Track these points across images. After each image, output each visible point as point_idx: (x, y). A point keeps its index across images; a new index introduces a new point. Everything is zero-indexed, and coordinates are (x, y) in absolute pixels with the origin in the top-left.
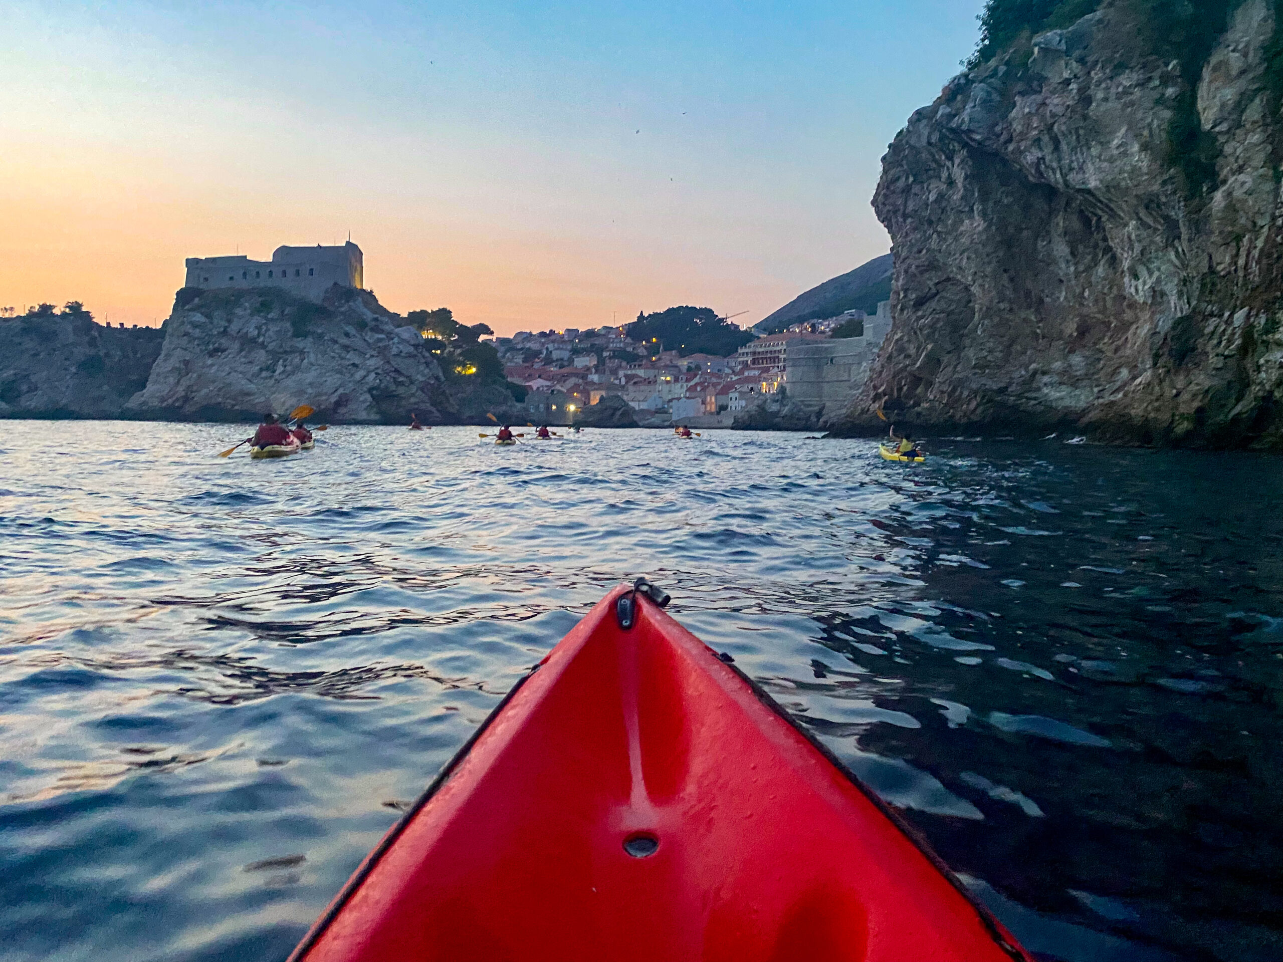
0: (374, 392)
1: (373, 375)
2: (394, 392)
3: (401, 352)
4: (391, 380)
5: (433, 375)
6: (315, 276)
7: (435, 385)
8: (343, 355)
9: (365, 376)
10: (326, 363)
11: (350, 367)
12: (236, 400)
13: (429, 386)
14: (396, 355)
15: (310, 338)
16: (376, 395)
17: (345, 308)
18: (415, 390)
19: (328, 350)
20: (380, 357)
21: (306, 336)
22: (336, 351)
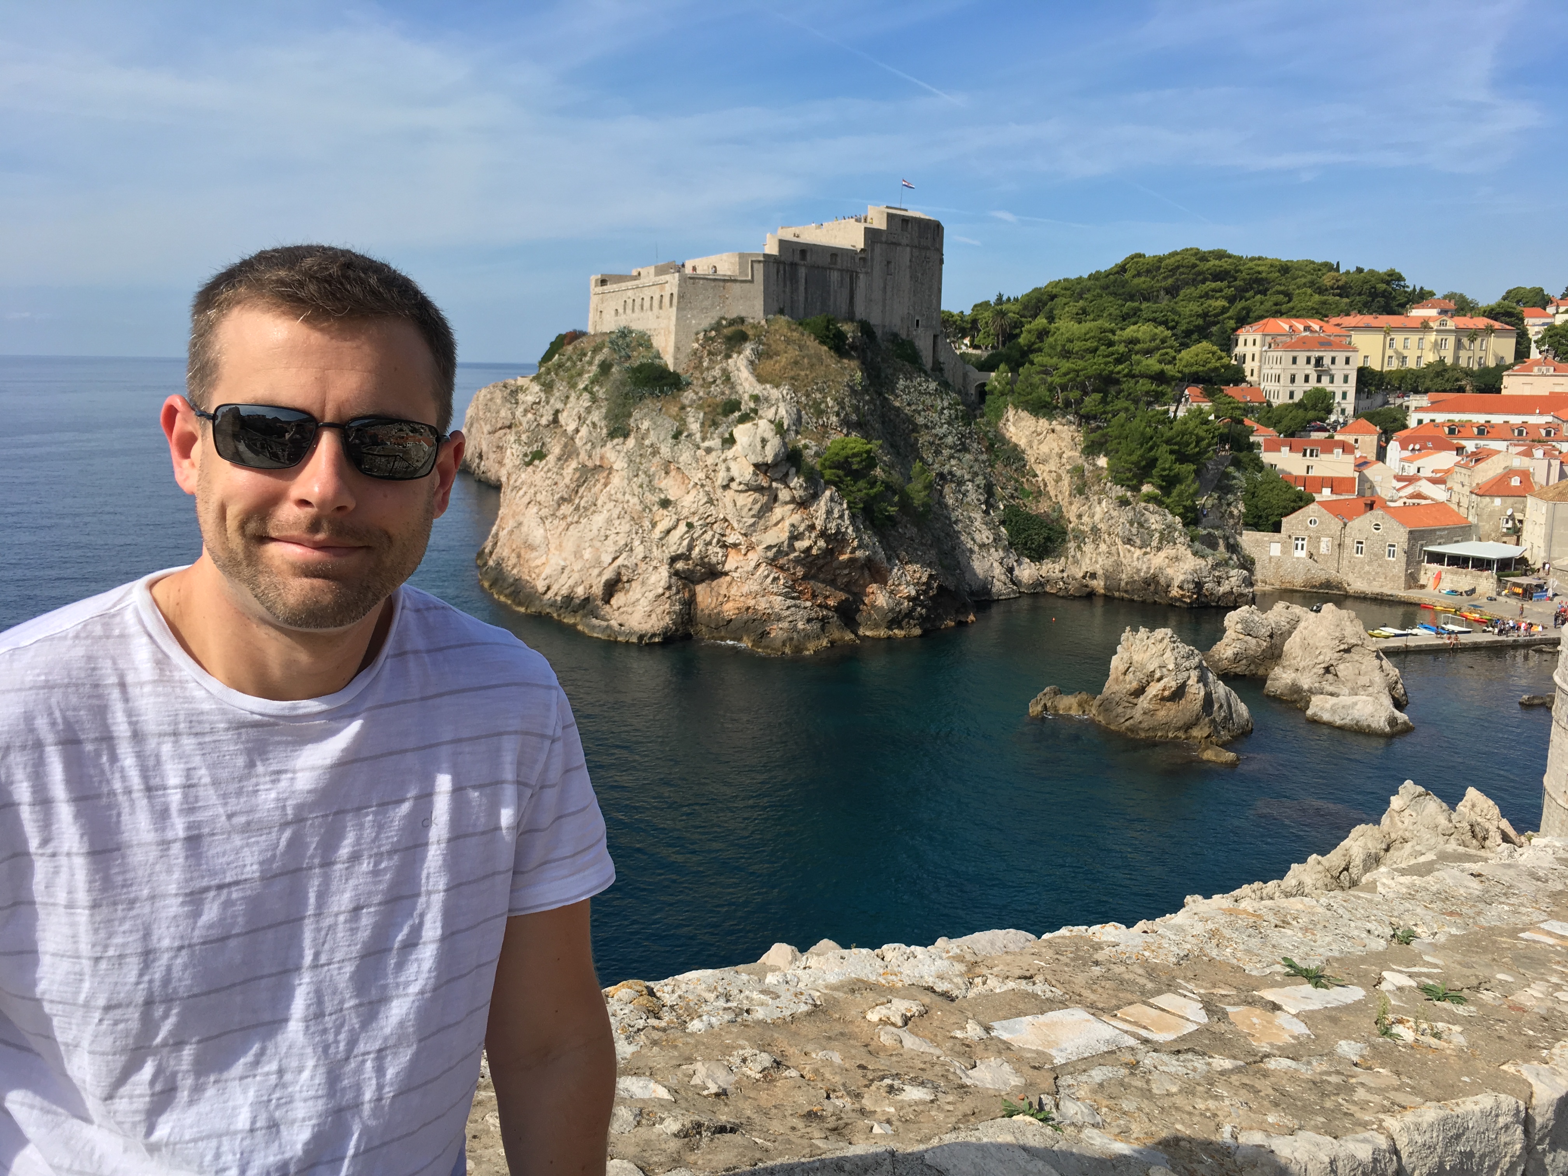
0: (680, 565)
1: (682, 528)
2: (720, 567)
3: (732, 480)
4: (715, 541)
5: (812, 527)
6: (674, 309)
7: (814, 552)
8: (656, 482)
9: (668, 532)
10: (627, 497)
11: (655, 508)
12: (519, 556)
13: (796, 554)
14: (726, 487)
15: (631, 442)
16: (684, 571)
17: (717, 372)
18: (753, 564)
19: (642, 467)
20: (707, 489)
21: (625, 437)
22: (652, 470)
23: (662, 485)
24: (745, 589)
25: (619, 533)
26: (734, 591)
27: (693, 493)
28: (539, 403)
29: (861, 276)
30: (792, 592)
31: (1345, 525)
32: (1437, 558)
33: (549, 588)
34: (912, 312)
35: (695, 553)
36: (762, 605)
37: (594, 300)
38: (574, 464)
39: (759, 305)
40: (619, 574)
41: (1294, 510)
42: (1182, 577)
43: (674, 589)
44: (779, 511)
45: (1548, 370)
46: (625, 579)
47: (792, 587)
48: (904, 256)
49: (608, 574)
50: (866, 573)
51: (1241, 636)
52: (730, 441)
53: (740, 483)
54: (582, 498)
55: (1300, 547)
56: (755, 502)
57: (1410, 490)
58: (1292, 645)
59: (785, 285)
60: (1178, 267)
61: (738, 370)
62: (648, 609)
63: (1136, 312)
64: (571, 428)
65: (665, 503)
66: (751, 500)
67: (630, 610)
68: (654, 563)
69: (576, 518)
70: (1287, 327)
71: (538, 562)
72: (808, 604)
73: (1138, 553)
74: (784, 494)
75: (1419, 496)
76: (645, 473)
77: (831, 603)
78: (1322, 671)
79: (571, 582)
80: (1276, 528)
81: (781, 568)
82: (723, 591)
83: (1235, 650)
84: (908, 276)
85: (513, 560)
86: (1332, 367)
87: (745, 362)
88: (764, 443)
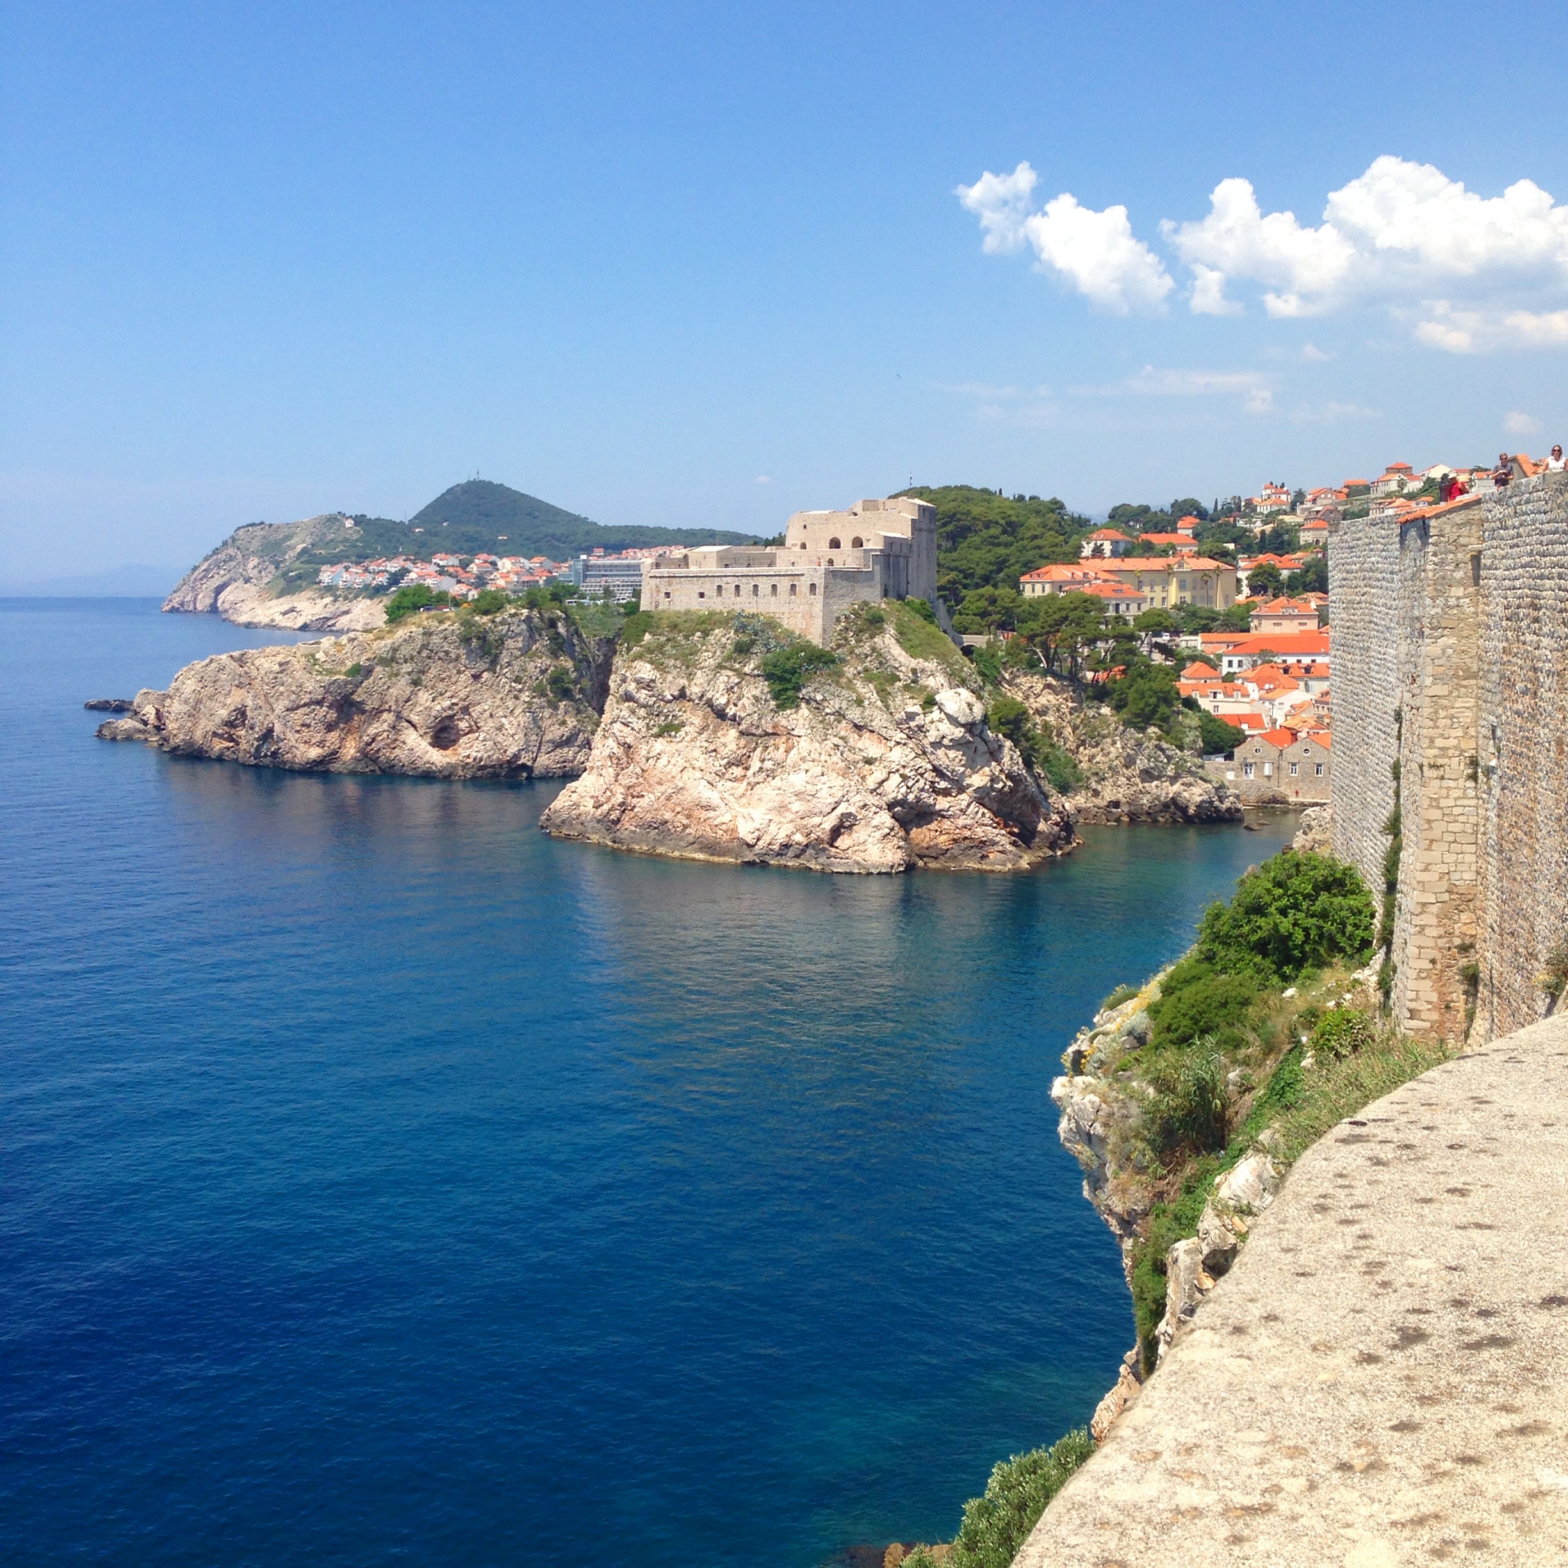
0: (898, 809)
1: (896, 779)
2: (931, 808)
3: (944, 737)
4: (927, 787)
5: (1001, 771)
6: (819, 597)
7: (1004, 790)
8: (851, 743)
9: (883, 781)
11: (861, 765)
13: (994, 793)
14: (938, 743)
15: (804, 710)
16: (903, 814)
17: (867, 649)
18: (965, 803)
19: (829, 732)
20: (911, 746)
21: (798, 707)
22: (842, 733)
23: (860, 745)
24: (961, 822)
25: (830, 787)
26: (946, 824)
27: (898, 750)
29: (911, 561)
30: (994, 823)
31: (1281, 751)
33: (760, 839)
34: (927, 587)
35: (911, 799)
36: (979, 832)
38: (732, 733)
39: (878, 590)
40: (841, 820)
41: (1241, 742)
43: (896, 829)
44: (979, 760)
45: (1293, 611)
46: (847, 824)
47: (993, 820)
48: (924, 540)
49: (830, 822)
52: (927, 706)
53: (952, 740)
54: (763, 761)
55: (1249, 771)
56: (963, 755)
59: (887, 573)
61: (888, 647)
62: (880, 846)
66: (959, 753)
67: (862, 848)
68: (874, 809)
69: (760, 779)
70: (1069, 575)
71: (726, 819)
73: (1156, 782)
74: (981, 747)
76: (835, 736)
77: (1016, 830)
79: (784, 832)
80: (1231, 756)
81: (986, 805)
82: (934, 827)
84: (926, 557)
87: (893, 640)
88: (970, 706)
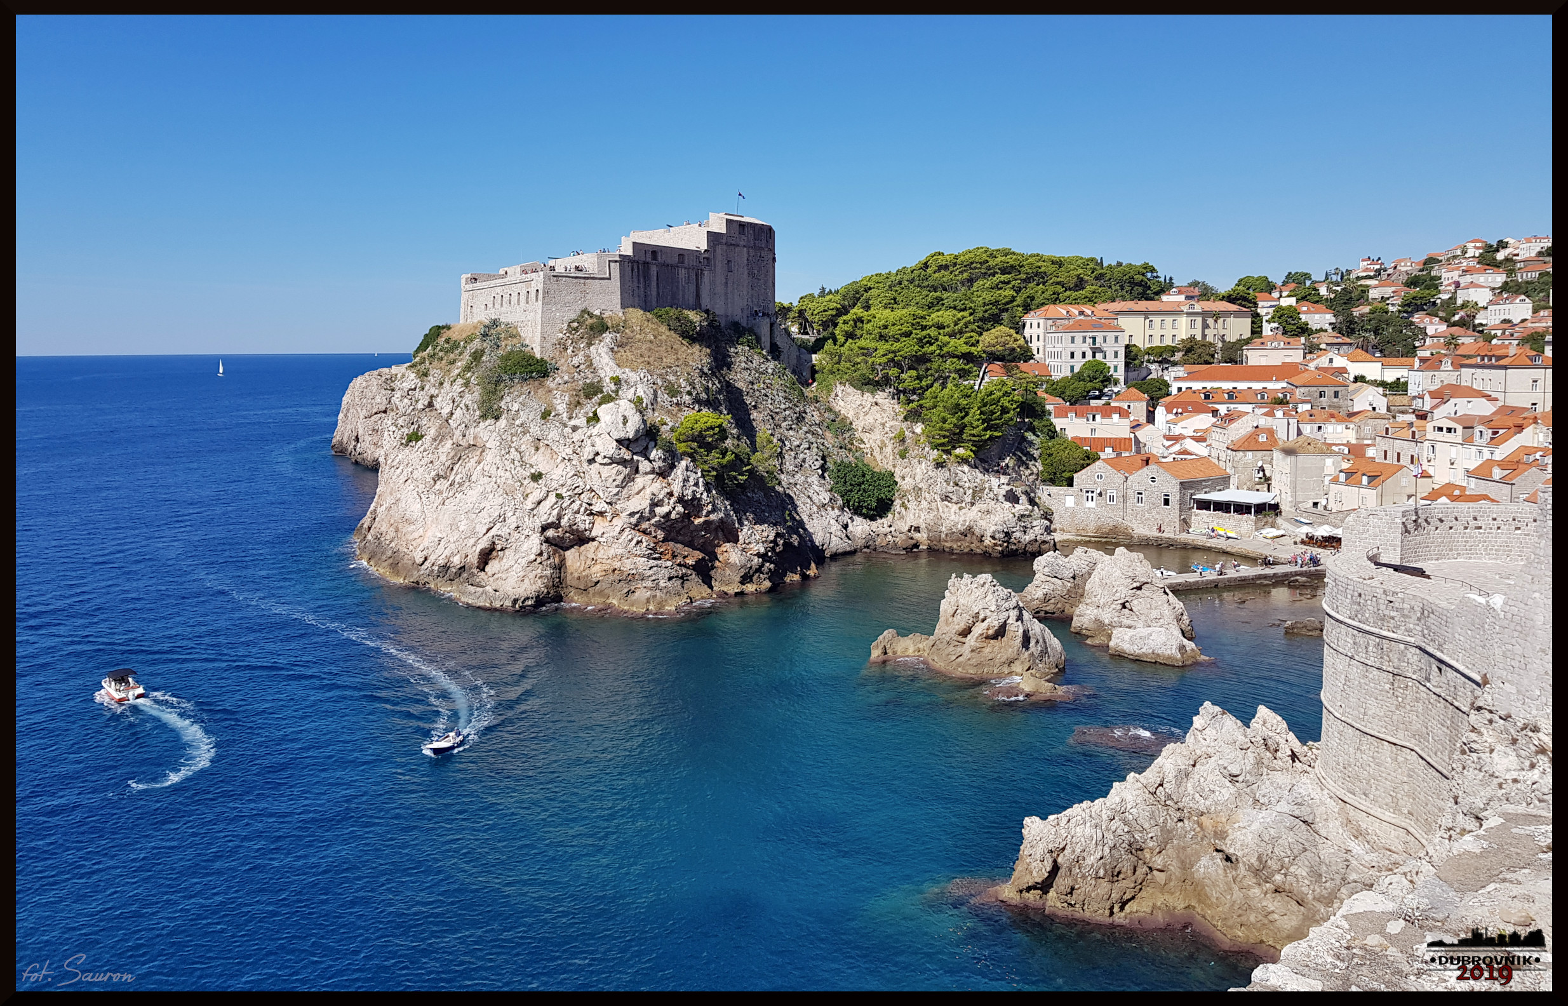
0: (550, 533)
1: (552, 498)
2: (587, 533)
3: (597, 454)
4: (582, 509)
5: (671, 494)
6: (540, 302)
7: (673, 516)
8: (526, 458)
9: (539, 503)
10: (501, 472)
11: (526, 482)
12: (397, 531)
13: (657, 519)
14: (591, 461)
15: (502, 422)
16: (554, 538)
17: (580, 358)
18: (618, 529)
19: (513, 445)
20: (574, 463)
21: (497, 418)
22: (523, 448)
23: (532, 461)
24: (611, 552)
25: (493, 505)
26: (601, 554)
27: (562, 466)
28: (415, 389)
29: (706, 273)
30: (654, 554)
31: (1127, 478)
32: (1204, 505)
33: (426, 559)
34: (750, 303)
35: (564, 522)
36: (627, 566)
37: (464, 296)
38: (448, 444)
39: (617, 298)
40: (494, 543)
41: (1083, 467)
42: (993, 528)
43: (545, 555)
44: (640, 481)
45: (1279, 344)
46: (499, 547)
47: (654, 550)
48: (742, 255)
49: (484, 544)
50: (720, 534)
51: (1049, 579)
52: (594, 418)
53: (605, 457)
54: (456, 474)
55: (1090, 498)
56: (619, 473)
57: (1177, 448)
58: (1092, 584)
59: (639, 282)
60: (972, 263)
61: (599, 355)
62: (522, 574)
63: (939, 300)
64: (445, 411)
65: (536, 477)
66: (615, 471)
67: (504, 576)
68: (526, 533)
69: (451, 494)
70: (1065, 312)
71: (416, 535)
72: (669, 563)
73: (955, 507)
74: (644, 466)
75: (1186, 452)
76: (517, 450)
77: (690, 561)
78: (1120, 607)
79: (447, 552)
80: (1070, 483)
81: (644, 532)
82: (591, 555)
83: (1045, 591)
84: (746, 273)
85: (392, 534)
86: (1104, 345)
87: (606, 349)
88: (625, 420)
